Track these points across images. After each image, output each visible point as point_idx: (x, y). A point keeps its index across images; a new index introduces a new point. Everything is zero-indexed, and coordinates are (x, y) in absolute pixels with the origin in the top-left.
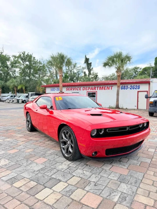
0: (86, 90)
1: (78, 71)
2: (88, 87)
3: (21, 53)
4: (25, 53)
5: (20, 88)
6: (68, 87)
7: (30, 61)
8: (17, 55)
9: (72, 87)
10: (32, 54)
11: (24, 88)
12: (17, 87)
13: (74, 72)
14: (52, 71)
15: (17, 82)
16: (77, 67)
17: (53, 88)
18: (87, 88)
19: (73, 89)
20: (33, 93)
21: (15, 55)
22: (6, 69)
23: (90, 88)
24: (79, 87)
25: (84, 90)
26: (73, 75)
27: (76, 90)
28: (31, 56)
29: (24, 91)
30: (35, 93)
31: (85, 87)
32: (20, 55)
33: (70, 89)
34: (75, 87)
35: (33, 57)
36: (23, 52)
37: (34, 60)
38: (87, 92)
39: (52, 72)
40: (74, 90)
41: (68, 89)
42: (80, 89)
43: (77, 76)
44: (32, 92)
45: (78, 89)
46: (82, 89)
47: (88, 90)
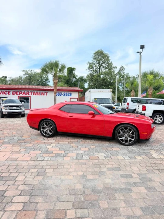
0: (17, 94)
18: (19, 92)
24: (8, 91)
25: (15, 94)
27: (3, 94)
31: (16, 91)
34: (2, 90)
38: (18, 96)
42: (9, 93)
45: (6, 93)
46: (11, 93)
47: (20, 94)
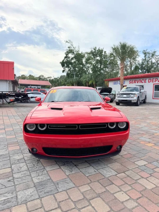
0: (152, 82)
1: (157, 60)
2: (155, 78)
3: (93, 49)
4: (96, 49)
5: (91, 83)
6: (131, 80)
7: (101, 56)
8: (89, 51)
9: (136, 80)
10: (103, 48)
11: (94, 83)
12: (88, 83)
13: (152, 62)
14: (126, 63)
15: (88, 77)
16: (156, 56)
17: (115, 81)
18: (154, 80)
19: (136, 82)
20: (100, 88)
21: (87, 52)
22: (81, 66)
23: (157, 80)
24: (144, 79)
25: (150, 82)
26: (150, 66)
27: (140, 82)
28: (102, 51)
29: (94, 85)
30: (102, 87)
31: (152, 79)
32: (92, 51)
33: (133, 82)
34: (140, 79)
35: (104, 51)
36: (94, 47)
37: (105, 54)
38: (154, 84)
39: (126, 65)
40: (138, 83)
41: (131, 82)
42: (145, 81)
43: (155, 66)
44: (99, 86)
45: (143, 81)
46: (147, 81)
47: (155, 82)
